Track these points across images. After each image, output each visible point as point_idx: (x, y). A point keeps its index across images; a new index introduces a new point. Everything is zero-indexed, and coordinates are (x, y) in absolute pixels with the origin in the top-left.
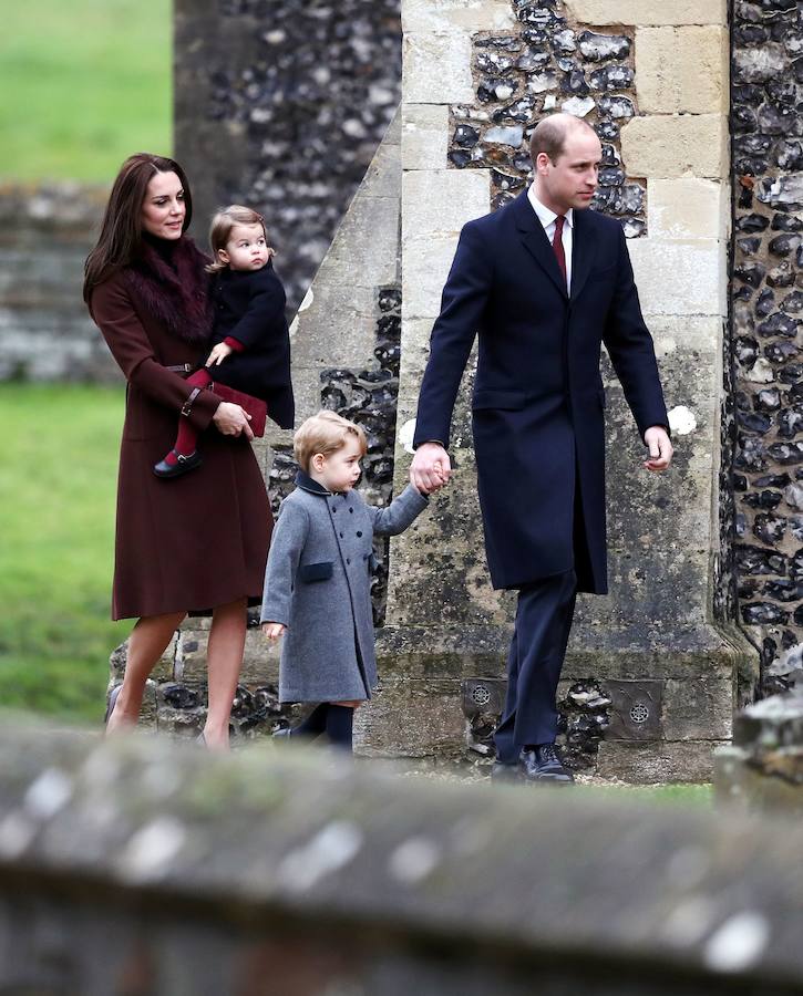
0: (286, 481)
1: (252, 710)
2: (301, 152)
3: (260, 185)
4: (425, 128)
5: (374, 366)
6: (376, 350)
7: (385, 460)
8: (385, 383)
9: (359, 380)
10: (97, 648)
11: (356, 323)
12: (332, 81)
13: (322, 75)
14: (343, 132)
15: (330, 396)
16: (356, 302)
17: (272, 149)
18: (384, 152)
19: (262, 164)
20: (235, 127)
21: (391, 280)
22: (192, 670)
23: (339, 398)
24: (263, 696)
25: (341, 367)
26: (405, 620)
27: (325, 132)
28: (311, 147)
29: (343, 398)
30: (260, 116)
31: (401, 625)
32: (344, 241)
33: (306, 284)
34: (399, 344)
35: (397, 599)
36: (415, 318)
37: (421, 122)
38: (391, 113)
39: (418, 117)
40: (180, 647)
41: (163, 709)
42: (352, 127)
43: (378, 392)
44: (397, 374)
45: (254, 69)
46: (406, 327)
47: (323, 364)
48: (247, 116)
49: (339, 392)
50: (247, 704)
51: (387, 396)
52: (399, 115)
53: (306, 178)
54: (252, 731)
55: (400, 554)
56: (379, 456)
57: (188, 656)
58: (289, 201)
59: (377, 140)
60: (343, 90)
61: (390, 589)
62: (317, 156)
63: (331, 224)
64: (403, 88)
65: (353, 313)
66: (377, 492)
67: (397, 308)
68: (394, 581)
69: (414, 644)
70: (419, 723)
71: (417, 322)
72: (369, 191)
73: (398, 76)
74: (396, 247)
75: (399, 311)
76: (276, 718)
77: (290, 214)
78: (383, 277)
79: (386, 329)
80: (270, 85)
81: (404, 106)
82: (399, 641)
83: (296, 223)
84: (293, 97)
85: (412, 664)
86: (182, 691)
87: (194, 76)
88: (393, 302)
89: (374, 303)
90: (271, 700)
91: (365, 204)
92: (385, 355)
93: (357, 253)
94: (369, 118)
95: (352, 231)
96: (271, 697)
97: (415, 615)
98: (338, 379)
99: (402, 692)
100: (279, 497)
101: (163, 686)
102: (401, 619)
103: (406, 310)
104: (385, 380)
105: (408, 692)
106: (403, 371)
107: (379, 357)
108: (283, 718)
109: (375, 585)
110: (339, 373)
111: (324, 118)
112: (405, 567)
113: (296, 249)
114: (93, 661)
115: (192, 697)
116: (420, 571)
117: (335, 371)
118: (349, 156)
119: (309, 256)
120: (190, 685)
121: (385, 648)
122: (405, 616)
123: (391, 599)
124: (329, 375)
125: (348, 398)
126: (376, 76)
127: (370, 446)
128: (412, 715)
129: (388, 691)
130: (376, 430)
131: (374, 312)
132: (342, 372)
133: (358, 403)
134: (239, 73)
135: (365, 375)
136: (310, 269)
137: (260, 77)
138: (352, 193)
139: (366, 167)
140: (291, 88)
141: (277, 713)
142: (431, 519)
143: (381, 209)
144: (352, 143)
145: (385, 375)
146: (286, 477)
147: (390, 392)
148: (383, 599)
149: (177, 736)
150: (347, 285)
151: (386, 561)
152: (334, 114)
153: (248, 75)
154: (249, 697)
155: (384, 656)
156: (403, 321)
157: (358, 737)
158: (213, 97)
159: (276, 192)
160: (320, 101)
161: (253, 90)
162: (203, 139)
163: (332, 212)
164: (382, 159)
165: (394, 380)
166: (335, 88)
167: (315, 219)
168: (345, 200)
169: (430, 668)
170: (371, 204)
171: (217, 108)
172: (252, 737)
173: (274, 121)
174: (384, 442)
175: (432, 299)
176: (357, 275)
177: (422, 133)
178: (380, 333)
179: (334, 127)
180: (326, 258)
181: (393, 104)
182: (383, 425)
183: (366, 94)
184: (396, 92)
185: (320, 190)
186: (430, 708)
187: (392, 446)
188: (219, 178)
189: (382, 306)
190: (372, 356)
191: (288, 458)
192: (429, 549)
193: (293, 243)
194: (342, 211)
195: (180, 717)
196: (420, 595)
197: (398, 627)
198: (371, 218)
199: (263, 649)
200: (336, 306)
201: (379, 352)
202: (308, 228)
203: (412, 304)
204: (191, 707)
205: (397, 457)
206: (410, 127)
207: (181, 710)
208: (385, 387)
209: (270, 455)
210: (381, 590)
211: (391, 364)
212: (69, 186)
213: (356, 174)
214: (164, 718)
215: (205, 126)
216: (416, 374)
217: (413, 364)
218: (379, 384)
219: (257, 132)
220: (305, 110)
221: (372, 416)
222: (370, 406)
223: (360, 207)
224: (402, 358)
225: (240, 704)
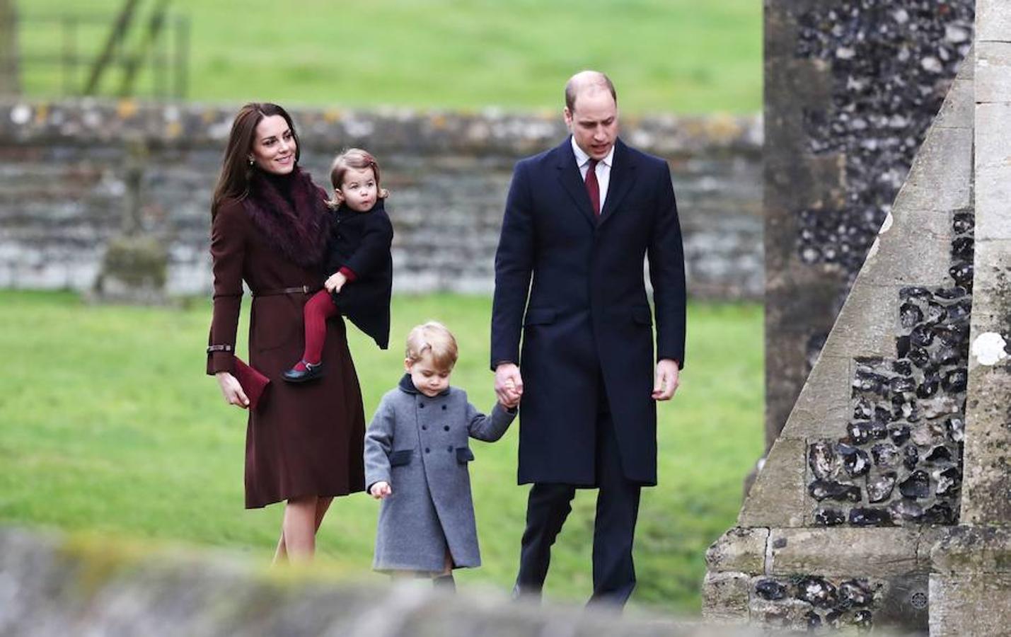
0: (868, 390)
1: (837, 601)
2: (882, 87)
3: (844, 117)
4: (996, 64)
5: (948, 285)
6: (952, 269)
7: (959, 371)
8: (959, 299)
9: (935, 297)
10: (694, 544)
11: (933, 244)
12: (911, 21)
13: (901, 16)
14: (920, 68)
15: (908, 312)
16: (932, 225)
17: (855, 84)
18: (959, 87)
19: (846, 98)
20: (821, 64)
21: (964, 204)
22: (781, 564)
23: (917, 314)
24: (847, 589)
25: (919, 285)
26: (978, 519)
27: (903, 68)
28: (892, 82)
29: (921, 314)
30: (843, 53)
31: (975, 524)
32: (921, 169)
33: (886, 208)
34: (972, 264)
35: (971, 499)
36: (987, 239)
37: (993, 58)
38: (965, 50)
39: (990, 54)
40: (770, 543)
41: (755, 600)
42: (929, 63)
43: (953, 308)
44: (970, 292)
45: (838, 11)
46: (978, 248)
47: (903, 283)
48: (832, 54)
49: (917, 308)
50: (832, 596)
51: (961, 311)
52: (972, 52)
53: (887, 111)
54: (836, 621)
55: (973, 458)
56: (954, 368)
57: (778, 552)
58: (870, 131)
59: (952, 75)
60: (921, 28)
61: (965, 490)
62: (897, 90)
63: (909, 154)
64: (975, 26)
65: (930, 236)
66: (952, 401)
67: (970, 231)
68: (968, 483)
69: (987, 540)
70: (992, 615)
71: (988, 243)
72: (944, 121)
73: (972, 17)
74: (969, 173)
75: (972, 233)
76: (859, 609)
77: (872, 144)
78: (958, 202)
79: (960, 250)
80: (853, 25)
81: (977, 43)
82: (972, 540)
83: (877, 152)
84: (874, 35)
85: (985, 560)
86: (773, 584)
87: (783, 17)
88: (966, 225)
89: (948, 226)
90: (854, 593)
91: (941, 134)
92: (959, 274)
93: (933, 180)
94: (944, 55)
95: (929, 159)
96: (854, 589)
97: (988, 514)
98: (916, 296)
99: (976, 584)
100: (862, 406)
101: (755, 580)
102: (974, 518)
103: (979, 232)
104: (959, 296)
105: (981, 585)
106: (975, 288)
107: (954, 276)
108: (866, 609)
109: (950, 486)
110: (916, 291)
111: (903, 55)
112: (977, 470)
113: (877, 176)
114: (690, 556)
115: (782, 589)
116: (992, 474)
117: (913, 288)
118: (926, 90)
119: (890, 183)
120: (779, 578)
121: (960, 545)
122: (978, 514)
123: (965, 499)
124: (907, 292)
125: (925, 314)
126: (952, 16)
127: (945, 358)
128: (986, 606)
129: (962, 584)
130: (951, 343)
131: (949, 234)
132: (920, 289)
133: (934, 318)
134: (825, 15)
135: (940, 292)
136: (890, 194)
137: (844, 18)
138: (929, 125)
139: (941, 100)
140: (873, 27)
141: (860, 605)
142: (1002, 425)
143: (955, 139)
144: (929, 78)
145: (958, 292)
146: (867, 386)
147: (964, 308)
148: (958, 500)
149: (768, 626)
150: (924, 209)
151: (961, 465)
152: (912, 52)
153: (833, 16)
154: (834, 589)
155: (959, 552)
156: (976, 243)
157: (935, 627)
158: (802, 36)
159: (859, 124)
160: (899, 40)
161: (837, 30)
162: (791, 75)
163: (910, 142)
164: (956, 92)
165: (967, 297)
166: (913, 27)
167: (895, 149)
168: (922, 131)
169: (1001, 563)
170: (946, 134)
171: (805, 46)
172: (837, 627)
173: (857, 58)
174: (959, 354)
175: (1003, 222)
176: (934, 200)
177: (994, 69)
178: (954, 254)
179: (912, 63)
180: (905, 185)
181: (967, 42)
182: (957, 339)
183: (942, 32)
184: (969, 30)
185: (899, 122)
186: (1002, 600)
187: (966, 358)
188: (805, 111)
189: (956, 229)
190: (947, 275)
191: (869, 369)
192: (1000, 453)
193: (874, 170)
194: (919, 142)
195: (771, 607)
196: (992, 495)
197: (971, 525)
198: (946, 148)
199: (846, 545)
200: (914, 228)
201: (953, 271)
202: (888, 156)
203: (984, 226)
204: (780, 598)
205: (970, 369)
206: (983, 63)
207: (772, 602)
208: (959, 303)
209: (852, 367)
210: (956, 491)
211: (965, 282)
212: (668, 120)
213: (932, 107)
214: (756, 609)
215: (792, 64)
216: (988, 292)
217: (985, 283)
218: (953, 301)
219: (841, 68)
220: (885, 48)
221: (947, 330)
222: (946, 321)
223: (936, 137)
224: (975, 276)
225: (825, 597)
